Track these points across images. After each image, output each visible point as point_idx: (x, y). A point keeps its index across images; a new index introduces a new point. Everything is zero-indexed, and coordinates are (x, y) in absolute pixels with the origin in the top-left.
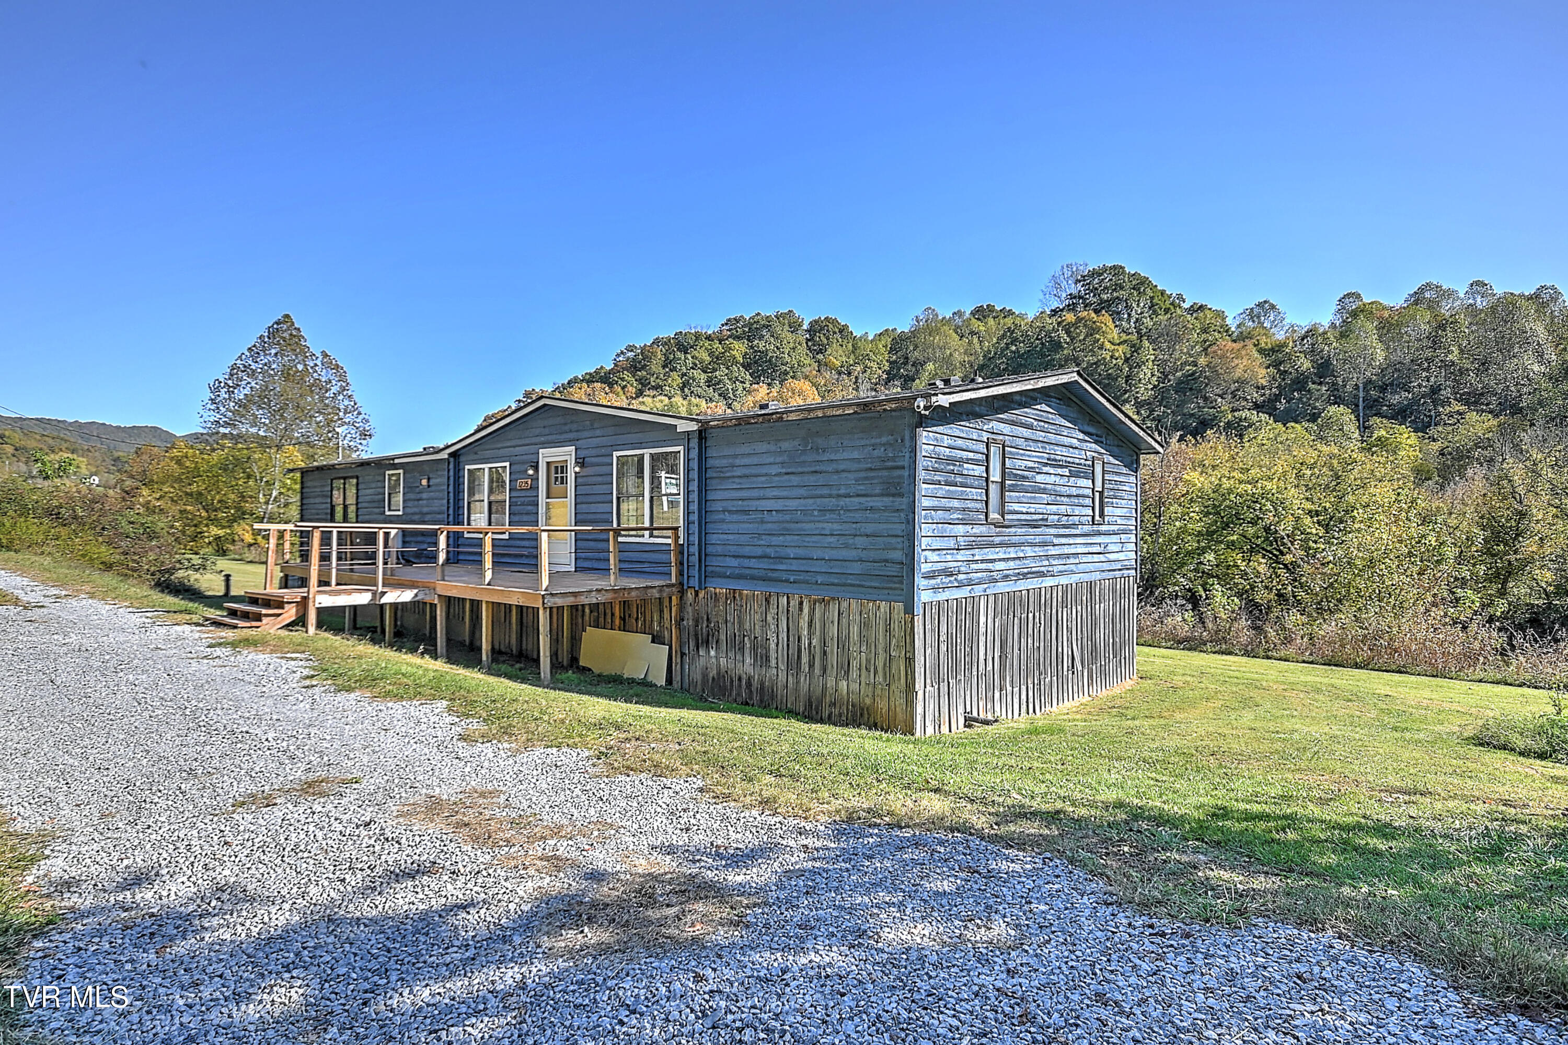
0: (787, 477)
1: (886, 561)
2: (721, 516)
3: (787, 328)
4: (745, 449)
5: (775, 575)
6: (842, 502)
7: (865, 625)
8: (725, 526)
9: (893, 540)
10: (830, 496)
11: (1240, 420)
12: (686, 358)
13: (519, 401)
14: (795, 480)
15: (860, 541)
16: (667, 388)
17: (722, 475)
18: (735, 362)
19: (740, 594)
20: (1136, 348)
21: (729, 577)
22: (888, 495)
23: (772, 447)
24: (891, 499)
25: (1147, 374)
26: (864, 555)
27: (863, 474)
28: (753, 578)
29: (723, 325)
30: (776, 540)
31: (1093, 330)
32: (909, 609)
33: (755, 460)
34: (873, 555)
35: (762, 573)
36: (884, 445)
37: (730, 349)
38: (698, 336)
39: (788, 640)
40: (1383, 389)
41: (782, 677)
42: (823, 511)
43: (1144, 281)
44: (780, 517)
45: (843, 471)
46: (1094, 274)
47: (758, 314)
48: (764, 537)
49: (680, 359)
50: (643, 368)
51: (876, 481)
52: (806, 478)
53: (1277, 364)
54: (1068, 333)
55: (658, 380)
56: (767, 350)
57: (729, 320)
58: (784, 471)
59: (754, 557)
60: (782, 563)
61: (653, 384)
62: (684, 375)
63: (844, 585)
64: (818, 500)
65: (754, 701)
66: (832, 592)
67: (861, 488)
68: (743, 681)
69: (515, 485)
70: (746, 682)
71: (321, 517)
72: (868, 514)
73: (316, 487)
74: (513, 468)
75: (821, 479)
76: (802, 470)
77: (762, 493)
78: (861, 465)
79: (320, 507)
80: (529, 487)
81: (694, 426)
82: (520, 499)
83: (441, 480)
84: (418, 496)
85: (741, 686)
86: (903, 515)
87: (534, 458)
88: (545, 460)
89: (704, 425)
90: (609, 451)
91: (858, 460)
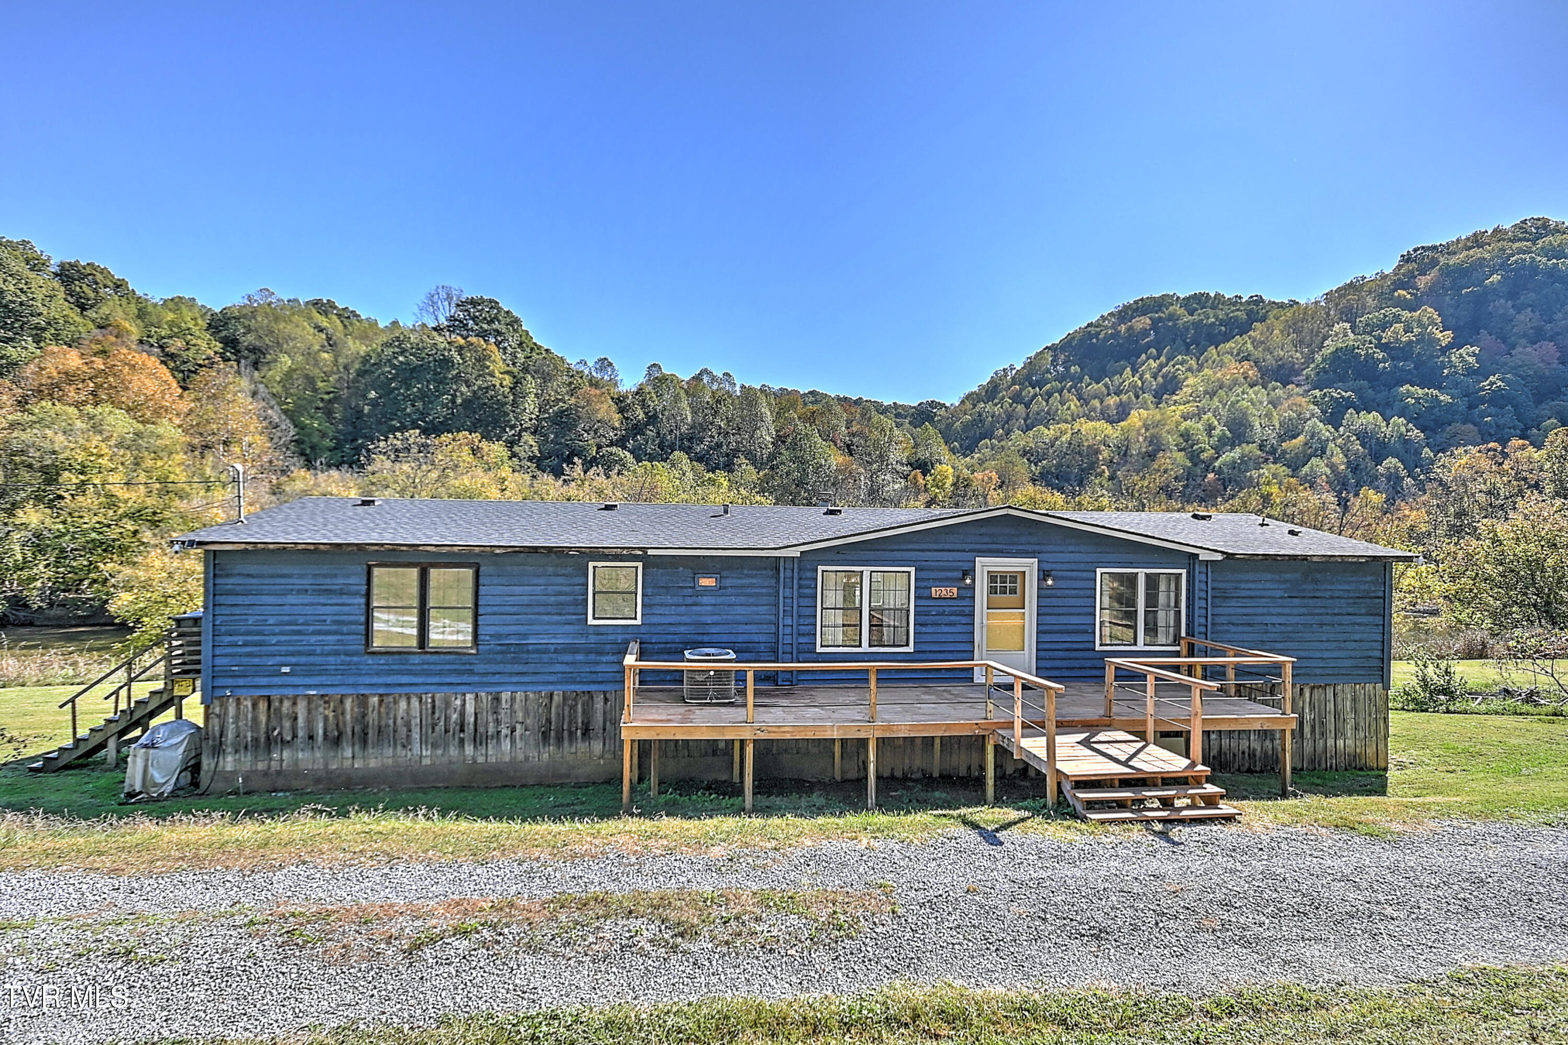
0: (1289, 600)
1: (1370, 657)
2: (1226, 628)
3: (24, 265)
4: (1250, 576)
6: (1336, 618)
7: (1354, 700)
8: (1229, 636)
9: (1375, 644)
10: (1327, 614)
14: (1296, 601)
15: (1349, 645)
17: (1226, 595)
20: (517, 382)
22: (1371, 615)
23: (1277, 577)
24: (1373, 617)
25: (530, 405)
26: (1353, 654)
27: (1351, 601)
28: (1258, 674)
31: (482, 359)
32: (1387, 688)
33: (1259, 586)
34: (1359, 654)
42: (1322, 625)
43: (517, 321)
44: (1283, 628)
45: (1338, 597)
46: (473, 302)
48: (1267, 643)
51: (1362, 606)
52: (1306, 601)
53: (621, 411)
54: (460, 354)
58: (1287, 595)
63: (1338, 674)
64: (1316, 617)
65: (1258, 769)
66: (1328, 680)
67: (1351, 610)
68: (1247, 755)
69: (925, 593)
70: (1249, 755)
71: (311, 628)
72: (1356, 627)
73: (290, 576)
74: (924, 575)
75: (1319, 602)
76: (1303, 595)
77: (1265, 610)
78: (1352, 595)
79: (308, 609)
80: (955, 596)
81: (1219, 557)
82: (938, 608)
83: (754, 581)
84: (689, 601)
85: (1243, 758)
86: (1381, 628)
87: (966, 566)
88: (986, 569)
89: (1229, 556)
90: (1089, 567)
91: (1349, 591)
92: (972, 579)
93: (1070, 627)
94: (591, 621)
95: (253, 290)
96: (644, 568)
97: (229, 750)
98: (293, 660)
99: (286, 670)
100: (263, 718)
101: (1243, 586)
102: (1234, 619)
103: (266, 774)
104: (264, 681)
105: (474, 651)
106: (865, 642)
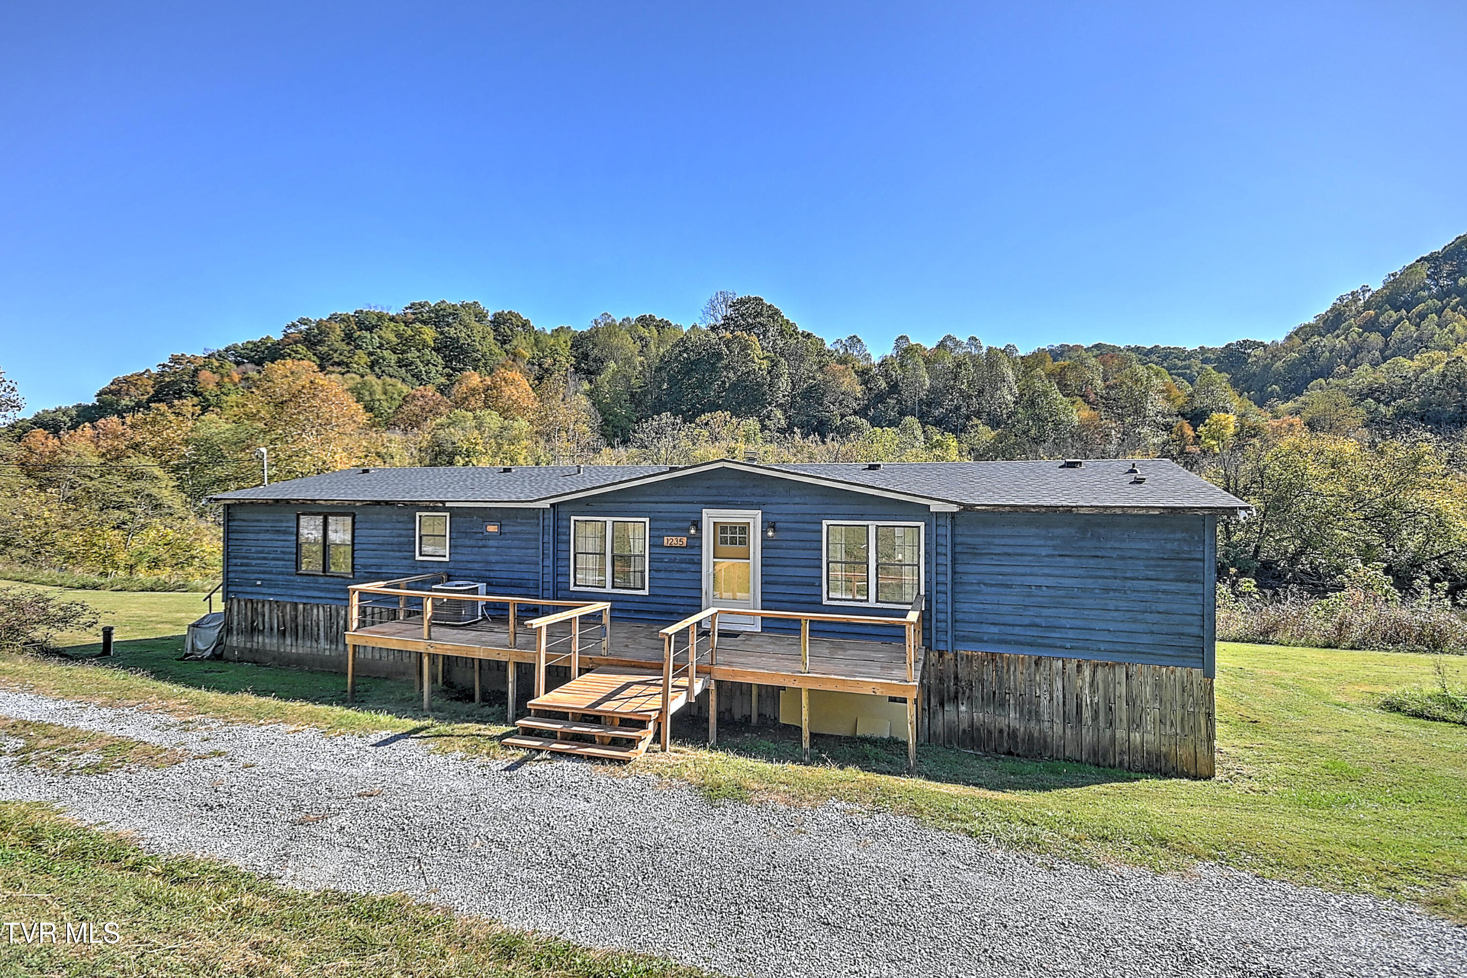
0: (1059, 559)
1: (1183, 634)
2: (976, 588)
3: (473, 318)
4: (1008, 531)
5: (1046, 641)
6: (1129, 584)
7: (1158, 685)
8: (980, 597)
9: (1189, 618)
10: (1115, 578)
11: (850, 423)
12: (372, 338)
13: (164, 366)
14: (1070, 561)
15: (1149, 617)
16: (355, 366)
17: (975, 551)
18: (425, 345)
19: (1002, 658)
20: (775, 364)
21: (986, 642)
22: (1182, 581)
23: (1044, 533)
24: (1186, 584)
25: (784, 384)
26: (1155, 628)
27: (1152, 563)
28: (1018, 643)
29: (407, 308)
30: (1045, 612)
31: (745, 348)
32: (1210, 674)
33: (1020, 541)
34: (1165, 629)
35: (1029, 640)
36: (1178, 540)
37: (420, 332)
38: (380, 317)
39: (1064, 697)
40: (929, 405)
41: (1058, 728)
42: (1107, 590)
43: (777, 312)
44: (1052, 592)
45: (1130, 558)
46: (742, 302)
47: (443, 302)
48: (1031, 608)
49: (366, 337)
50: (321, 342)
51: (1169, 569)
52: (1084, 561)
53: (865, 383)
54: (728, 347)
55: (342, 357)
56: (458, 337)
57: (413, 304)
58: (1057, 553)
59: (1021, 626)
60: (1055, 632)
61: (337, 360)
62: (370, 354)
63: (1132, 652)
64: (1100, 581)
65: (1020, 751)
66: (1118, 658)
67: (1151, 574)
68: (1005, 734)
69: (657, 541)
70: (1009, 733)
71: (271, 556)
72: (1160, 595)
73: (258, 521)
74: (656, 525)
75: (1103, 563)
76: (1079, 554)
77: (1028, 570)
78: (1151, 555)
79: (270, 544)
80: (685, 545)
81: (954, 509)
82: (669, 556)
83: (524, 528)
84: (481, 543)
85: (1002, 737)
86: (1200, 598)
87: (694, 517)
88: (712, 520)
89: (967, 508)
90: (815, 518)
91: (1148, 551)
92: (699, 529)
93: (796, 579)
94: (418, 558)
95: (597, 316)
96: (451, 517)
97: (235, 633)
98: (262, 576)
99: (259, 583)
100: (249, 614)
101: (997, 541)
102: (986, 579)
103: (251, 650)
104: (249, 589)
105: (351, 576)
106: (609, 584)
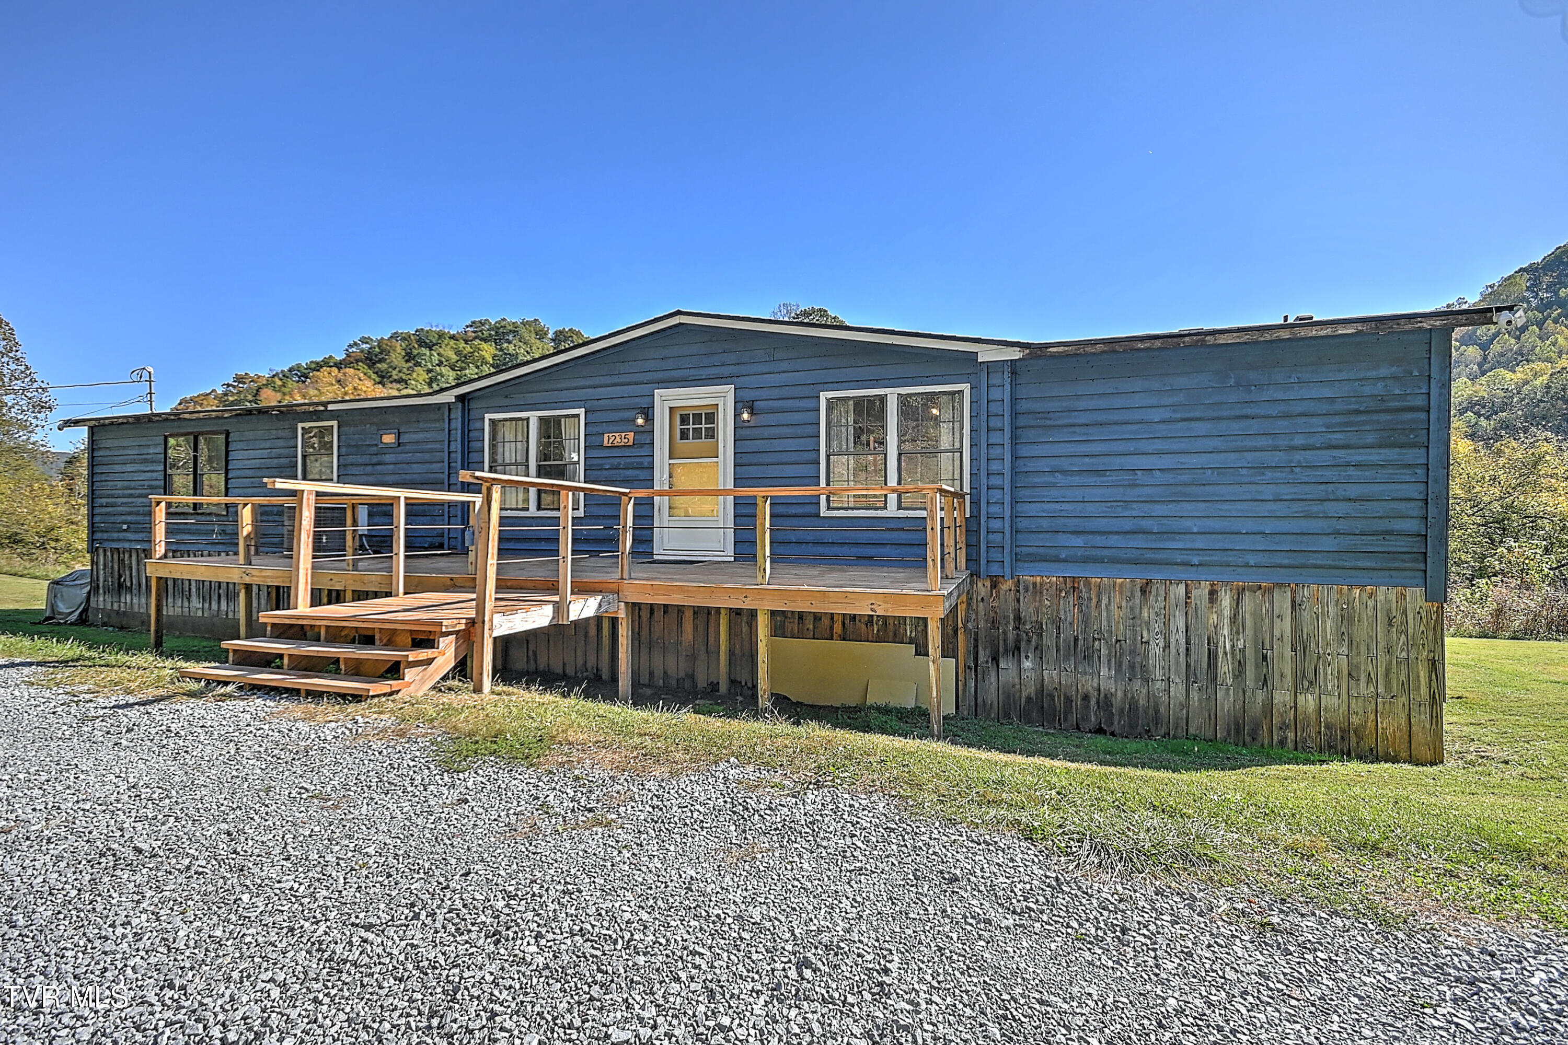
0: (1183, 424)
1: (1390, 533)
2: (1048, 479)
3: (534, 335)
5: (1160, 556)
6: (1298, 456)
7: (1347, 618)
8: (1055, 492)
9: (1402, 506)
10: (1275, 448)
12: (431, 355)
13: (228, 385)
14: (1200, 428)
15: (1333, 508)
16: (413, 382)
17: (1048, 422)
18: (484, 362)
19: (1088, 584)
21: (1065, 561)
22: (1391, 445)
23: (1157, 384)
24: (1397, 450)
26: (1342, 525)
27: (1339, 419)
28: (1114, 561)
29: (467, 327)
30: (1159, 510)
32: (1439, 595)
33: (1118, 402)
34: (1360, 525)
35: (1132, 554)
36: (1384, 378)
37: (479, 349)
38: (441, 335)
39: (1188, 642)
41: (1177, 691)
42: (1262, 468)
44: (1169, 478)
45: (1303, 414)
46: (805, 313)
47: (504, 320)
48: (1135, 505)
49: (425, 355)
50: (381, 361)
51: (1368, 428)
52: (1223, 425)
55: (401, 374)
56: (517, 354)
57: (474, 322)
58: (1178, 416)
59: (1117, 533)
60: (1174, 540)
61: (396, 377)
62: (429, 371)
63: (1303, 566)
64: (1249, 455)
65: (1116, 727)
66: (1279, 576)
67: (1337, 437)
68: (1093, 702)
69: (594, 440)
70: (1098, 702)
71: (138, 492)
72: (1352, 471)
73: (124, 448)
74: (593, 417)
75: (1255, 426)
76: (1215, 414)
77: (1131, 447)
78: (1339, 406)
79: (136, 477)
80: (631, 443)
81: (1015, 354)
82: (611, 460)
83: (428, 435)
84: (375, 459)
85: (1087, 707)
86: (1421, 471)
87: (644, 402)
88: (667, 405)
89: (1036, 351)
90: (807, 391)
91: (1332, 400)
92: (649, 419)
96: (339, 427)
97: (101, 591)
98: (129, 518)
99: (125, 527)
100: (116, 567)
101: (1081, 404)
102: (1064, 464)
103: (118, 612)
104: (115, 535)
105: (224, 513)
106: (533, 505)
